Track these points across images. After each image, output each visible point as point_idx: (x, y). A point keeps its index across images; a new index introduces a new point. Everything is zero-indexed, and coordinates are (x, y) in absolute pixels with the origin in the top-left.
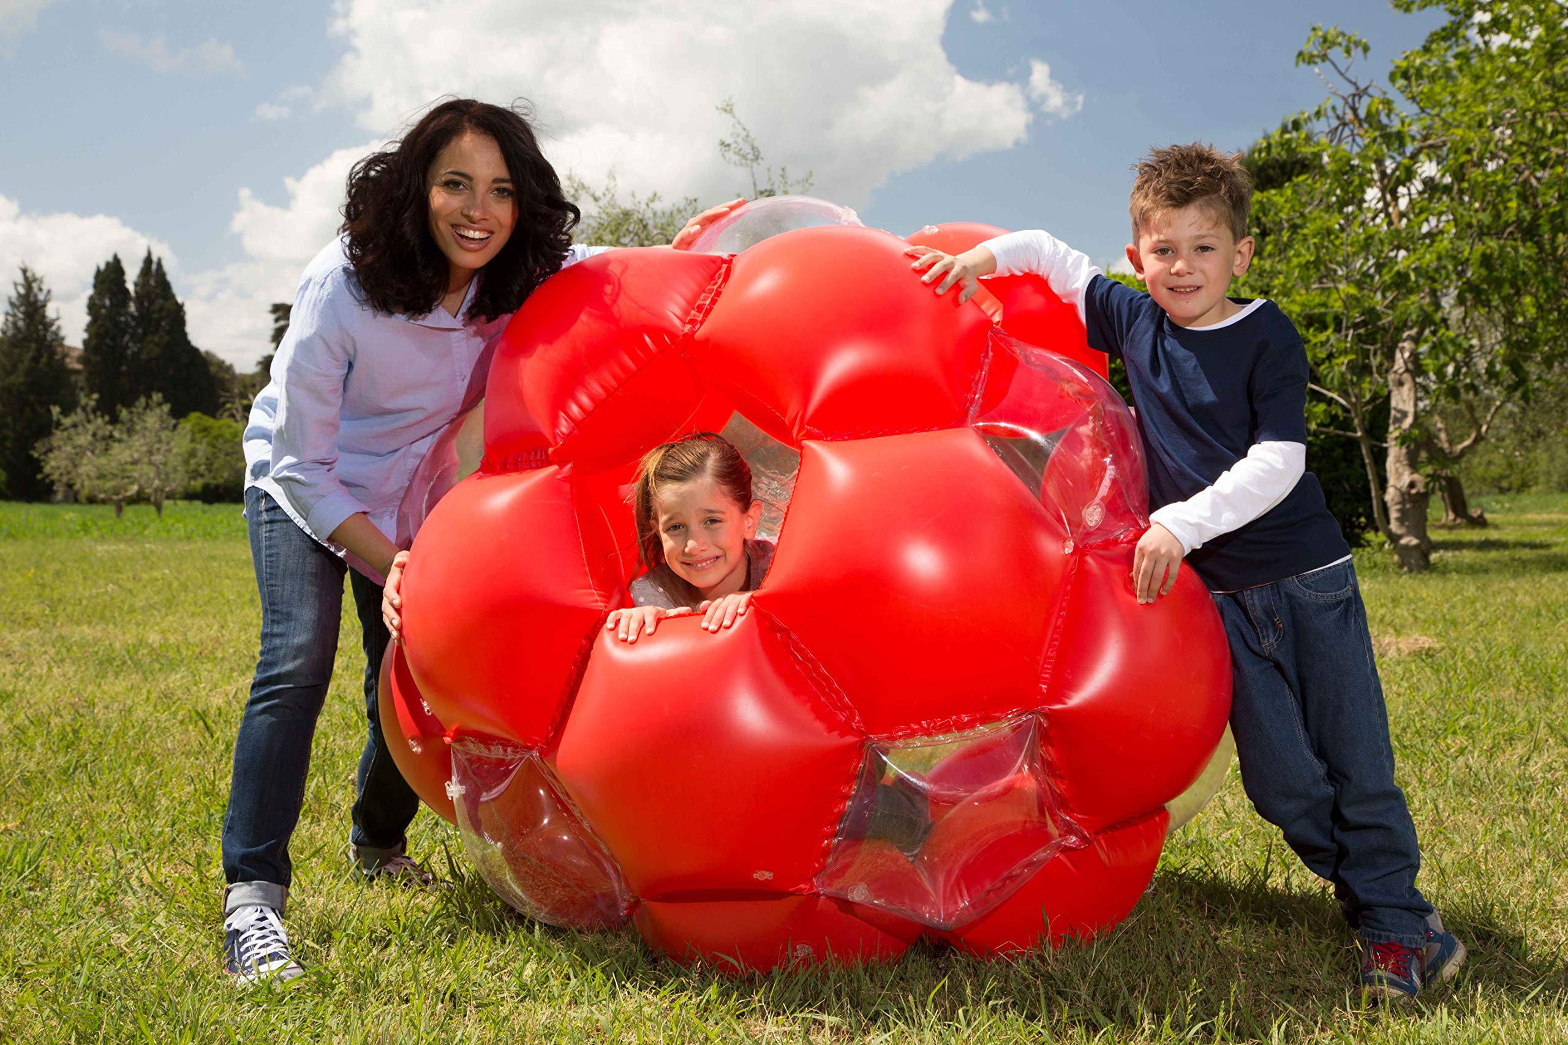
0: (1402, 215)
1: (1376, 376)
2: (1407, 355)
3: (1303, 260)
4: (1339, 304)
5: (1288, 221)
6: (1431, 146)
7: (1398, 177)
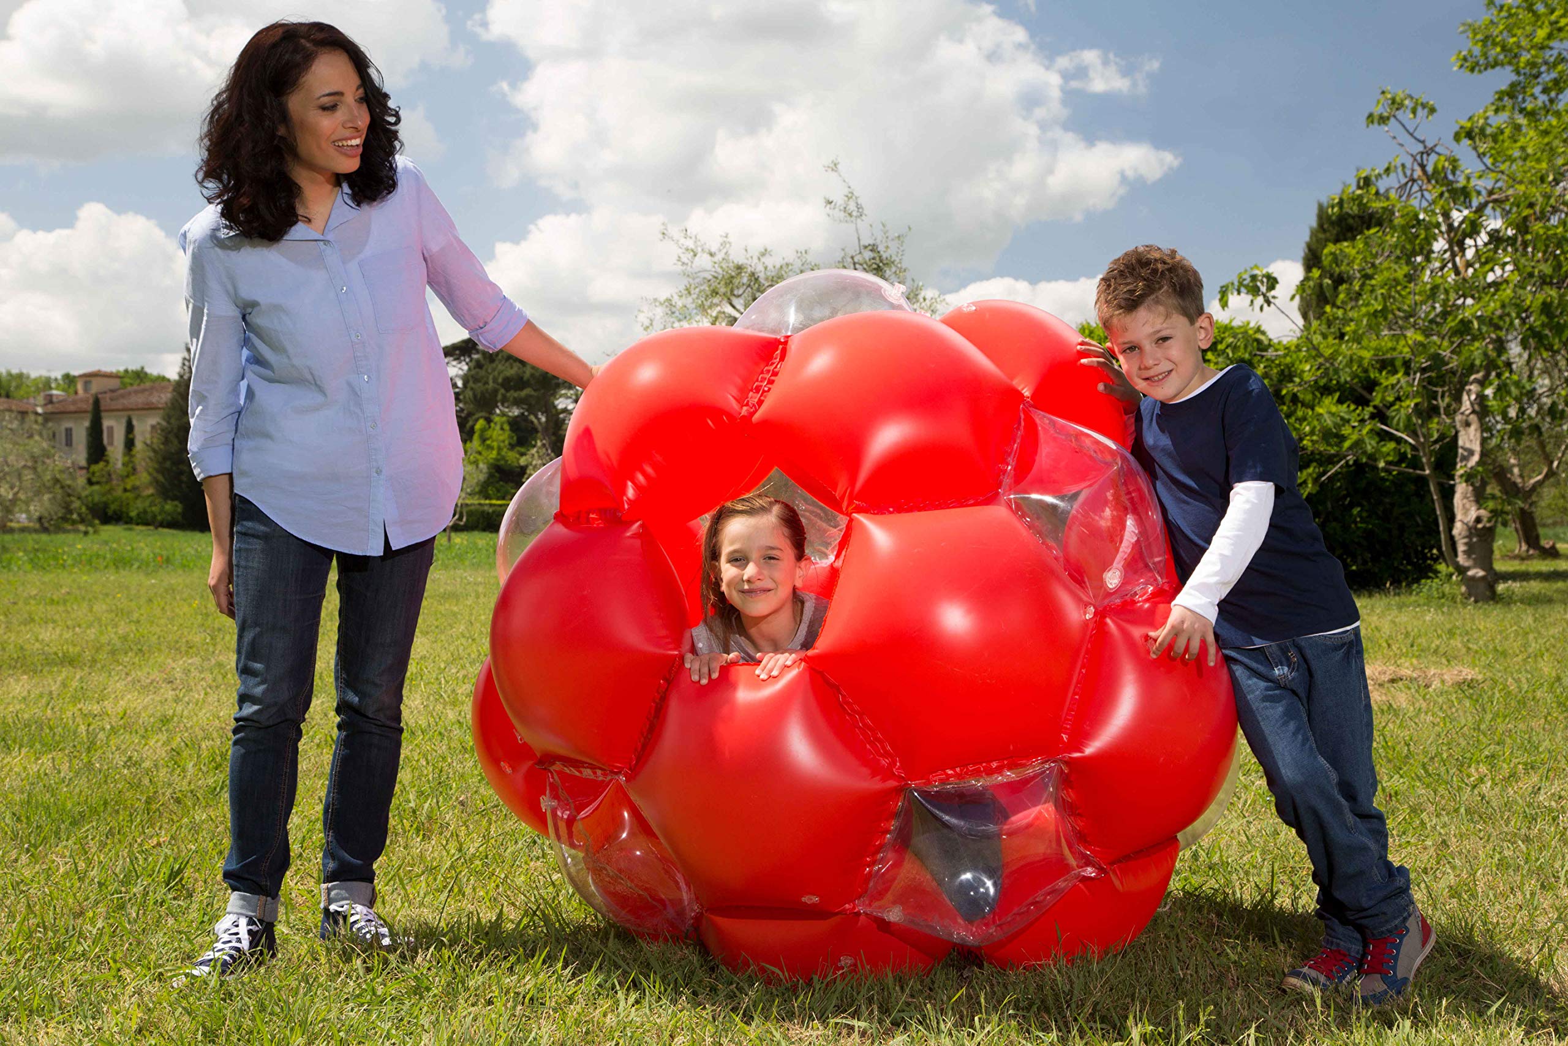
0: (1469, 264)
1: (1444, 416)
2: (1473, 397)
3: (1371, 309)
4: (1406, 349)
5: (1359, 271)
6: (1495, 201)
7: (1464, 230)
